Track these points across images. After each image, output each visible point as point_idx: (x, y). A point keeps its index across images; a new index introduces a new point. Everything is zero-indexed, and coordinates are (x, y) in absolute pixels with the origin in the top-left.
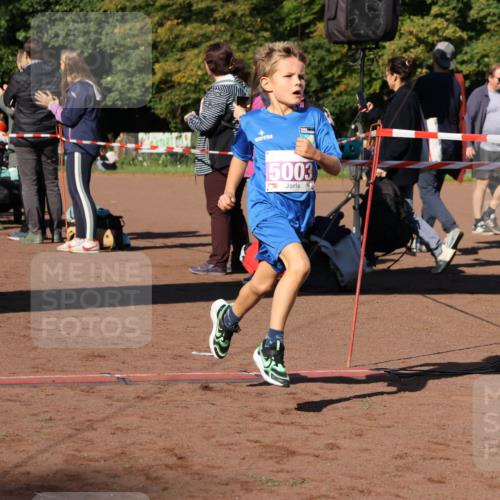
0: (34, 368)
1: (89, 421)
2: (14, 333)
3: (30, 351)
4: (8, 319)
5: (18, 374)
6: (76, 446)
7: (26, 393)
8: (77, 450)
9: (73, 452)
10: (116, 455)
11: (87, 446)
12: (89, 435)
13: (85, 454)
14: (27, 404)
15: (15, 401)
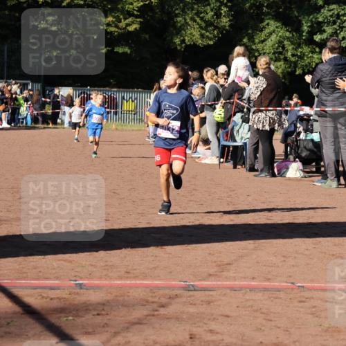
2: (325, 253)
4: (320, 242)
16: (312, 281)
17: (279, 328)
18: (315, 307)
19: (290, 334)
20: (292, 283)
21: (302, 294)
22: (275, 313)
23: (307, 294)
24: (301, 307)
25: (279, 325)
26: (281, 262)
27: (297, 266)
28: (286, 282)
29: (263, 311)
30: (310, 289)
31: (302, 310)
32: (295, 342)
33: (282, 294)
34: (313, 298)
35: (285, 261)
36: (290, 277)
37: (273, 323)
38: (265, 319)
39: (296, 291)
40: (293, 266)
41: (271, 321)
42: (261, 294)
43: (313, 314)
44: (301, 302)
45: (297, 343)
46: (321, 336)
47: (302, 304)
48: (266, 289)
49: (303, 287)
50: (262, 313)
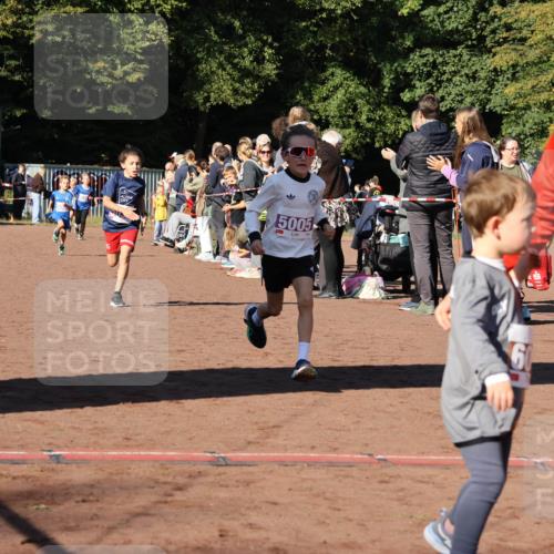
0: (443, 448)
1: (511, 508)
2: (417, 410)
3: (437, 429)
4: (410, 394)
5: (429, 453)
6: (501, 535)
7: (439, 475)
8: (501, 539)
9: (497, 542)
10: (545, 547)
11: (512, 535)
12: (513, 523)
13: (511, 544)
14: (441, 487)
15: (427, 483)
16: (399, 452)
17: (350, 520)
18: (402, 490)
19: (367, 529)
20: (370, 455)
21: (384, 471)
22: (344, 499)
23: (391, 471)
24: (383, 490)
25: (351, 517)
26: (354, 423)
27: (376, 429)
28: (361, 454)
29: (328, 495)
30: (396, 463)
31: (383, 494)
32: (373, 541)
33: (354, 471)
34: (399, 476)
35: (358, 422)
36: (367, 445)
37: (342, 514)
38: (330, 508)
39: (375, 466)
40: (371, 429)
41: (339, 510)
42: (324, 471)
43: (399, 500)
44: (382, 482)
45: (377, 543)
46: (412, 532)
47: (384, 485)
48: (331, 464)
49: (385, 460)
50: (326, 499)
